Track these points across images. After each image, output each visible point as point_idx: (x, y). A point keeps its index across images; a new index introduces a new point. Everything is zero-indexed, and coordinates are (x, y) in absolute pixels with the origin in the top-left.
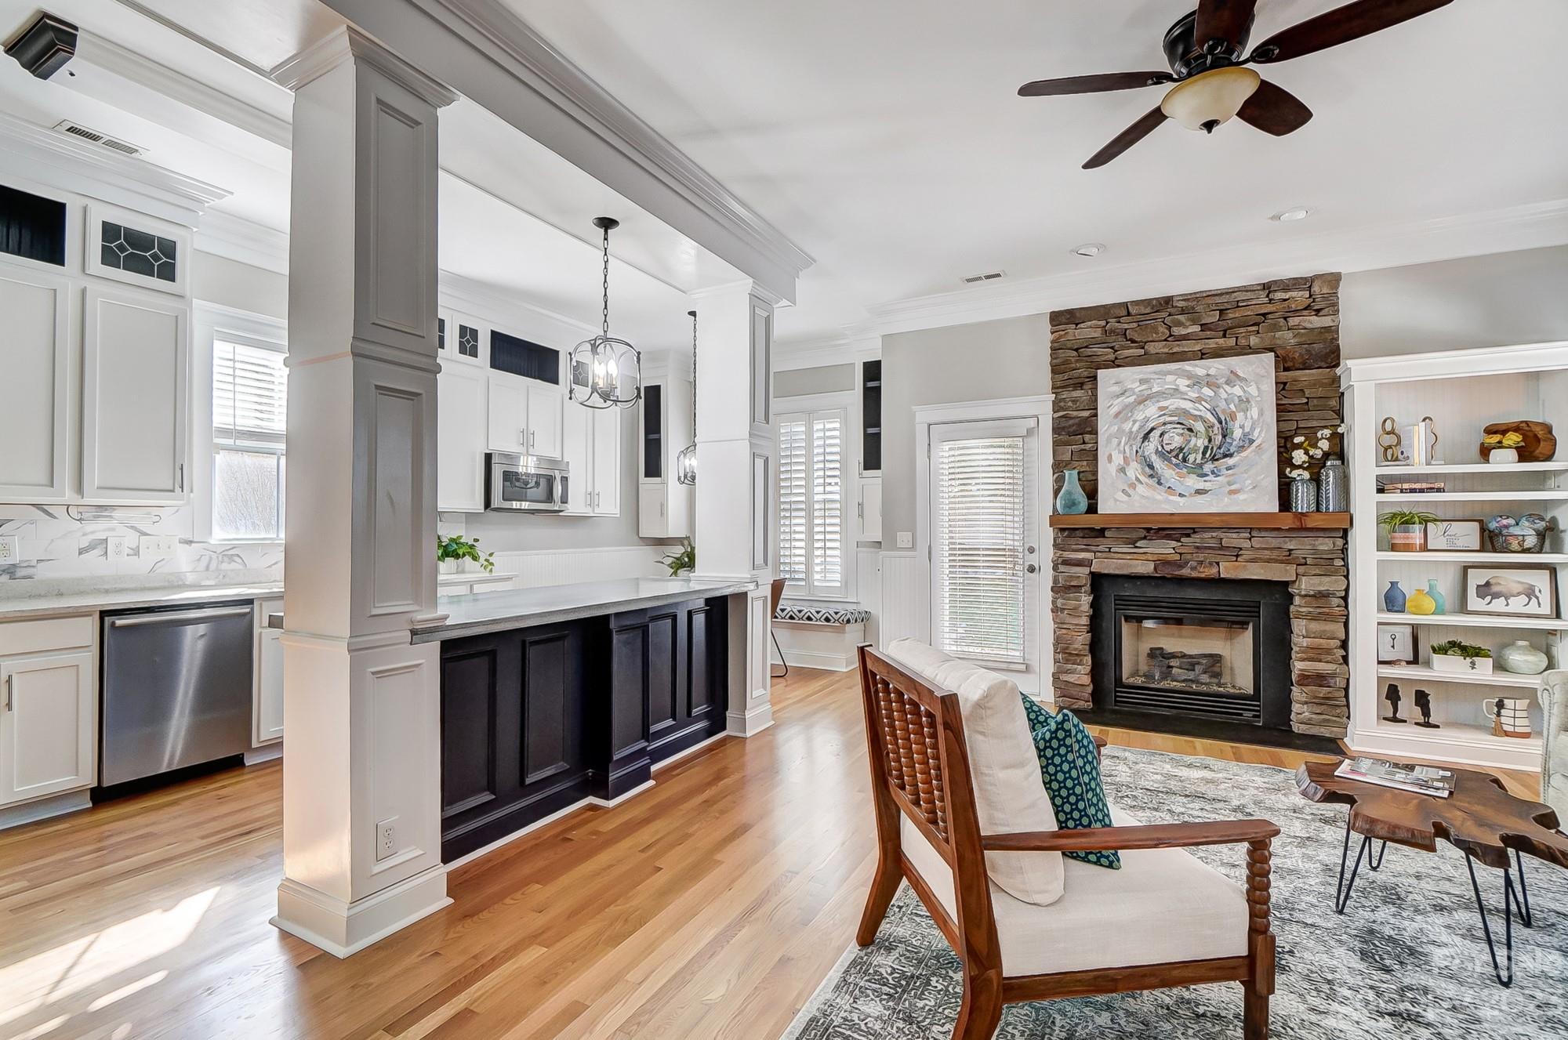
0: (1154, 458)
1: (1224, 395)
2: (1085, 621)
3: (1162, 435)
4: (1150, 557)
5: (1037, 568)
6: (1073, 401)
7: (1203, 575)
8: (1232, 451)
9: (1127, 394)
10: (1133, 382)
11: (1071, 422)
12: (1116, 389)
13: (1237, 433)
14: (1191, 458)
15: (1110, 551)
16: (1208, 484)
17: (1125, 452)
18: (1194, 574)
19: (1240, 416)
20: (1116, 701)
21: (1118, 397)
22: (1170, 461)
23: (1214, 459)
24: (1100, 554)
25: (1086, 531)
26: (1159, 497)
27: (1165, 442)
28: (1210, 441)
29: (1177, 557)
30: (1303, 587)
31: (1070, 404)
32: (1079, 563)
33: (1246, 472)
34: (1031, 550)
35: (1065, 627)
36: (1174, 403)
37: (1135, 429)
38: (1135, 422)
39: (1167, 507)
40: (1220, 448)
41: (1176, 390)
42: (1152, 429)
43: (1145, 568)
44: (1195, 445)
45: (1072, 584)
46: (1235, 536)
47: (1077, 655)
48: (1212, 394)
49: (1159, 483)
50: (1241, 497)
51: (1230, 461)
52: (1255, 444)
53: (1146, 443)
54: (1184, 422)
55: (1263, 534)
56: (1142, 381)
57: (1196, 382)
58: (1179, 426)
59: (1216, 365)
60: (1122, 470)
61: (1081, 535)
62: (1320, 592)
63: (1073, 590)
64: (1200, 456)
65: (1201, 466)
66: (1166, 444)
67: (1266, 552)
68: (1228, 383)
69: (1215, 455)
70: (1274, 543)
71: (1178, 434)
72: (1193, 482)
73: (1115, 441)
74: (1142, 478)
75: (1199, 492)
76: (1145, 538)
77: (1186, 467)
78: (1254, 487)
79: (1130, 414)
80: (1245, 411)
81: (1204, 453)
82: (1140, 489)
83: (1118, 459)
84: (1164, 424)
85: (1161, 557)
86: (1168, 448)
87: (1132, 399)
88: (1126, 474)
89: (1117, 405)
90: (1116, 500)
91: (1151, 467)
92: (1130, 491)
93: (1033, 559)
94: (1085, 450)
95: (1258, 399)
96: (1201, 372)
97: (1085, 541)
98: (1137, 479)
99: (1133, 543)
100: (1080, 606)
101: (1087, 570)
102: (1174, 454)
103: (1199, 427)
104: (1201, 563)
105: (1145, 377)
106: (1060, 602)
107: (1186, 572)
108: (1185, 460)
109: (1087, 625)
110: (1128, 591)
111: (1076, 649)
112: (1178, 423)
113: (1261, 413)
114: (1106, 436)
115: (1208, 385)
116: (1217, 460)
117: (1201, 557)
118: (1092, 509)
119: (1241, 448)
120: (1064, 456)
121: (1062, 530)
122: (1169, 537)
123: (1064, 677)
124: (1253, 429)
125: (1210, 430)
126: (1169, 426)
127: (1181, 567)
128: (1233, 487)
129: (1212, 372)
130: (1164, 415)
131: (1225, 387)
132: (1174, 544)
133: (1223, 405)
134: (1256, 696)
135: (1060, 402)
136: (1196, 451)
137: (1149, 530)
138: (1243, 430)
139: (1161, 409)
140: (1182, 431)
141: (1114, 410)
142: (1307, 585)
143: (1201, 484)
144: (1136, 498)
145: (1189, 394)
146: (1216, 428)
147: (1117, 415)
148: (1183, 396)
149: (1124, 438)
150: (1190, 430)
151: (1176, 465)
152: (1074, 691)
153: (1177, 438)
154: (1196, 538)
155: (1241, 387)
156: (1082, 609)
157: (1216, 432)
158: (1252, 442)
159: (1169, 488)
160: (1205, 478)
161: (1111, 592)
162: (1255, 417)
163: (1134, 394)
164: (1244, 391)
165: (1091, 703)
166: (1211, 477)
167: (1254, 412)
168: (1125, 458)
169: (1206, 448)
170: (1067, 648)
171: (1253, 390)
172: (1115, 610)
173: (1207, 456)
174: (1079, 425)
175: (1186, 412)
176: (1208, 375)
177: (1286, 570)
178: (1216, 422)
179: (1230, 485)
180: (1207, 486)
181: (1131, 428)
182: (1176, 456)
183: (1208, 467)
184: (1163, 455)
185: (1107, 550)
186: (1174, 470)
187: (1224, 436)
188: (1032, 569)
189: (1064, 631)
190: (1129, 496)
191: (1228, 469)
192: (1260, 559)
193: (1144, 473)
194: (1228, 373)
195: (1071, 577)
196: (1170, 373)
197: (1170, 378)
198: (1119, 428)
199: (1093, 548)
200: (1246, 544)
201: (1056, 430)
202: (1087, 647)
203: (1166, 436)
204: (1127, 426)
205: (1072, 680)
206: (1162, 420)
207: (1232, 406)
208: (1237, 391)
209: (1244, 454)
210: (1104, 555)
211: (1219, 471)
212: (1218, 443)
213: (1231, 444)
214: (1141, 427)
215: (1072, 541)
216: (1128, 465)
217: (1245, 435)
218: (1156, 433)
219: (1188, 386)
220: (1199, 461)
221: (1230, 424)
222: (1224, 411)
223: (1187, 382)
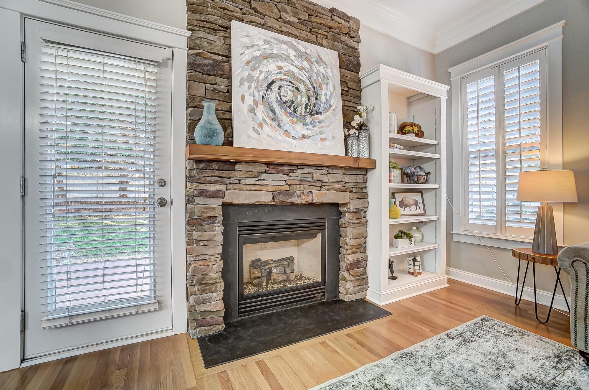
0: (275, 105)
1: (315, 71)
2: (219, 250)
3: (280, 88)
4: (270, 188)
5: (168, 201)
6: (208, 43)
7: (304, 202)
8: (321, 110)
9: (256, 48)
10: (259, 39)
11: (206, 61)
12: (246, 40)
13: (323, 99)
14: (299, 109)
15: (239, 183)
16: (309, 132)
17: (254, 96)
18: (299, 201)
19: (324, 86)
20: (239, 313)
21: (248, 47)
22: (286, 110)
23: (312, 114)
24: (231, 186)
25: (221, 164)
26: (279, 137)
27: (282, 94)
28: (309, 100)
29: (287, 188)
30: (351, 206)
31: (205, 44)
32: (215, 195)
33: (328, 126)
34: (163, 183)
35: (201, 258)
36: (287, 66)
37: (262, 77)
38: (261, 72)
39: (285, 146)
40: (314, 107)
41: (288, 56)
42: (273, 82)
43: (266, 198)
44: (301, 101)
45: (208, 215)
46: (320, 172)
47: (213, 284)
48: (309, 67)
49: (279, 126)
50: (327, 143)
51: (321, 117)
52: (332, 108)
53: (270, 92)
54: (294, 82)
55: (335, 171)
56: (266, 42)
57: (300, 55)
58: (290, 84)
59: (310, 47)
60: (252, 110)
61: (216, 167)
62: (358, 209)
63: (208, 221)
64: (303, 110)
65: (304, 117)
66: (284, 96)
67: (336, 184)
68: (317, 62)
69: (312, 111)
70: (340, 177)
71: (290, 90)
72: (300, 129)
73: (246, 84)
74: (267, 119)
75: (305, 137)
76: (265, 172)
77: (296, 117)
78: (333, 138)
79: (257, 65)
80: (327, 84)
81: (306, 108)
82: (266, 129)
83: (249, 100)
84: (281, 80)
85: (278, 188)
86: (284, 99)
87: (258, 53)
88: (256, 115)
89: (249, 54)
90: (249, 136)
91: (273, 112)
92: (259, 130)
93: (164, 193)
94: (217, 90)
95: (332, 78)
96: (302, 49)
97: (220, 173)
98: (264, 120)
99: (256, 175)
100: (215, 236)
101: (220, 202)
102: (289, 104)
103: (302, 88)
104: (303, 192)
105: (268, 39)
106: (195, 234)
107: (294, 200)
108: (295, 111)
109: (220, 254)
110: (249, 218)
111: (211, 279)
112: (290, 82)
113: (334, 89)
114: (239, 78)
115: (307, 60)
116: (313, 115)
117: (302, 188)
118: (228, 142)
119: (326, 110)
120: (198, 92)
121: (198, 161)
122: (281, 172)
123: (200, 308)
124: (331, 97)
125: (309, 92)
126: (285, 83)
127: (291, 195)
128: (323, 136)
129: (308, 51)
130: (281, 73)
131: (316, 64)
132: (286, 177)
133: (315, 76)
134: (323, 282)
135: (196, 39)
136: (301, 106)
137: (268, 164)
138: (326, 97)
139: (279, 67)
140: (292, 89)
141: (246, 58)
142: (353, 205)
143: (305, 132)
144: (263, 136)
145: (296, 62)
146: (311, 92)
147: (248, 63)
148: (292, 62)
149: (253, 84)
150: (297, 89)
151: (290, 114)
152: (209, 318)
153: (289, 93)
154: (299, 172)
155: (324, 68)
156: (216, 239)
157: (312, 94)
158: (331, 106)
159: (286, 131)
160: (308, 127)
161: (236, 219)
162: (332, 90)
163: (260, 50)
164: (326, 71)
165: (224, 325)
166: (310, 127)
167: (331, 86)
168: (255, 101)
169: (307, 104)
170: (203, 279)
171: (329, 71)
172: (239, 235)
173: (308, 110)
174: (213, 66)
175: (293, 75)
176: (306, 53)
177: (345, 196)
178: (312, 88)
179: (321, 135)
180: (309, 133)
181: (258, 77)
182: (290, 107)
183: (309, 119)
184: (282, 103)
185: (238, 182)
186: (289, 117)
187: (317, 99)
188: (163, 203)
189: (200, 263)
190: (259, 134)
191: (320, 122)
192: (333, 188)
193: (268, 116)
194: (317, 56)
195: (208, 208)
196: (284, 42)
197: (284, 46)
198: (249, 74)
199: (227, 180)
200: (325, 178)
201: (192, 66)
202: (220, 274)
203: (283, 90)
204: (256, 74)
205: (208, 309)
206: (280, 76)
207: (319, 79)
208: (321, 69)
209: (327, 114)
210: (236, 187)
211: (315, 123)
212: (313, 103)
213: (320, 105)
214: (266, 78)
215: (208, 173)
216: (257, 106)
217: (328, 101)
218: (275, 86)
219: (295, 56)
220: (303, 113)
221: (319, 91)
222: (315, 81)
223: (294, 53)
